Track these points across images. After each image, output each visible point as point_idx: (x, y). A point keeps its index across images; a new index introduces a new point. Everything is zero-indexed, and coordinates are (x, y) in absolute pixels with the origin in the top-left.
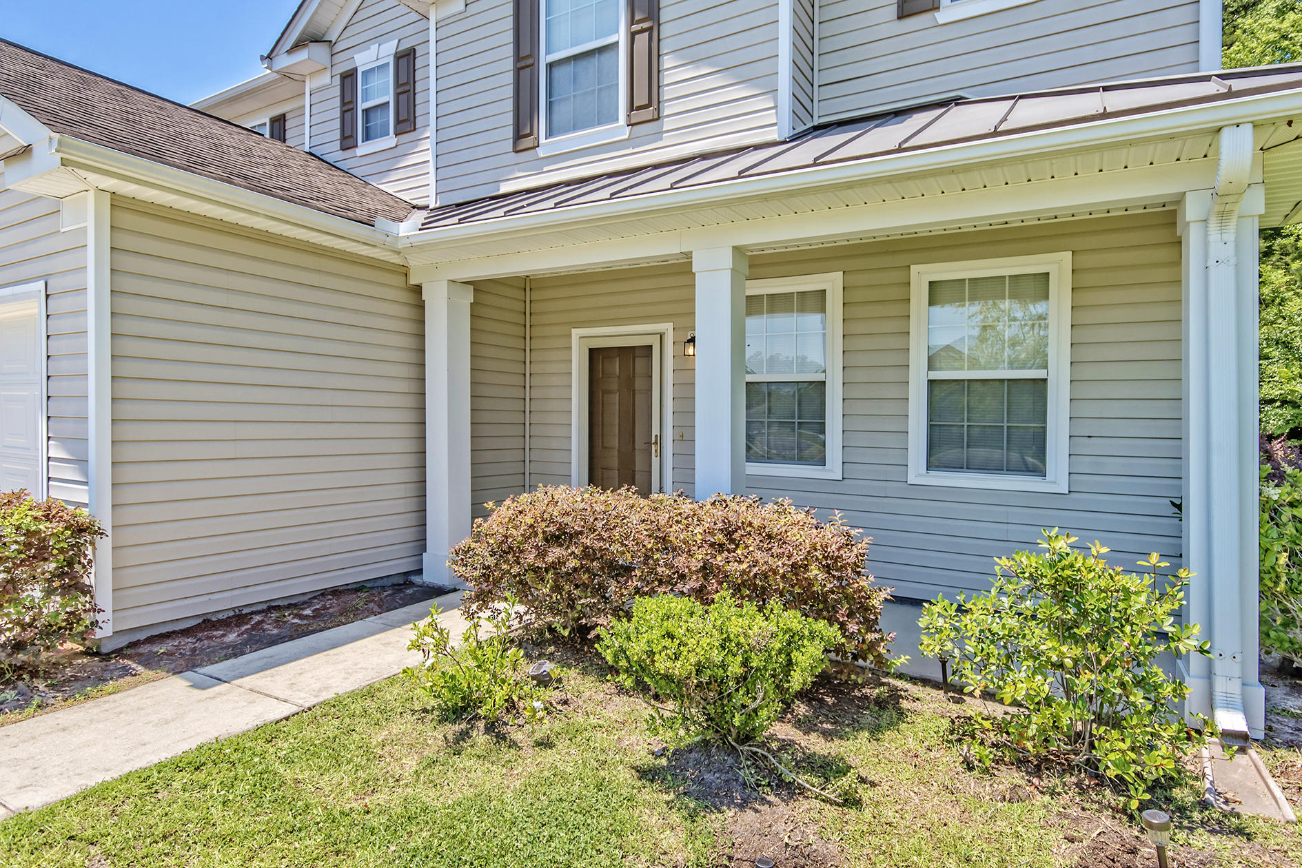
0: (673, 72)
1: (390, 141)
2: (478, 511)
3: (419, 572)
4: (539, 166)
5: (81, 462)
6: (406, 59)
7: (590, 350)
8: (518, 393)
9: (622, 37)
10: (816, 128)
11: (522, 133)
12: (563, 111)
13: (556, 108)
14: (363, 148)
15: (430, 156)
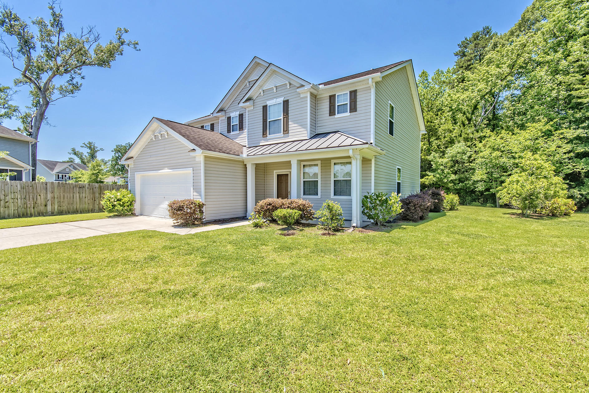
0: (291, 125)
1: (238, 132)
2: (257, 202)
3: (246, 217)
4: (267, 140)
5: (201, 195)
6: (241, 116)
7: (278, 175)
8: (264, 188)
9: (282, 118)
10: (316, 135)
11: (264, 133)
12: (272, 130)
13: (270, 130)
14: (232, 133)
15: (246, 136)
